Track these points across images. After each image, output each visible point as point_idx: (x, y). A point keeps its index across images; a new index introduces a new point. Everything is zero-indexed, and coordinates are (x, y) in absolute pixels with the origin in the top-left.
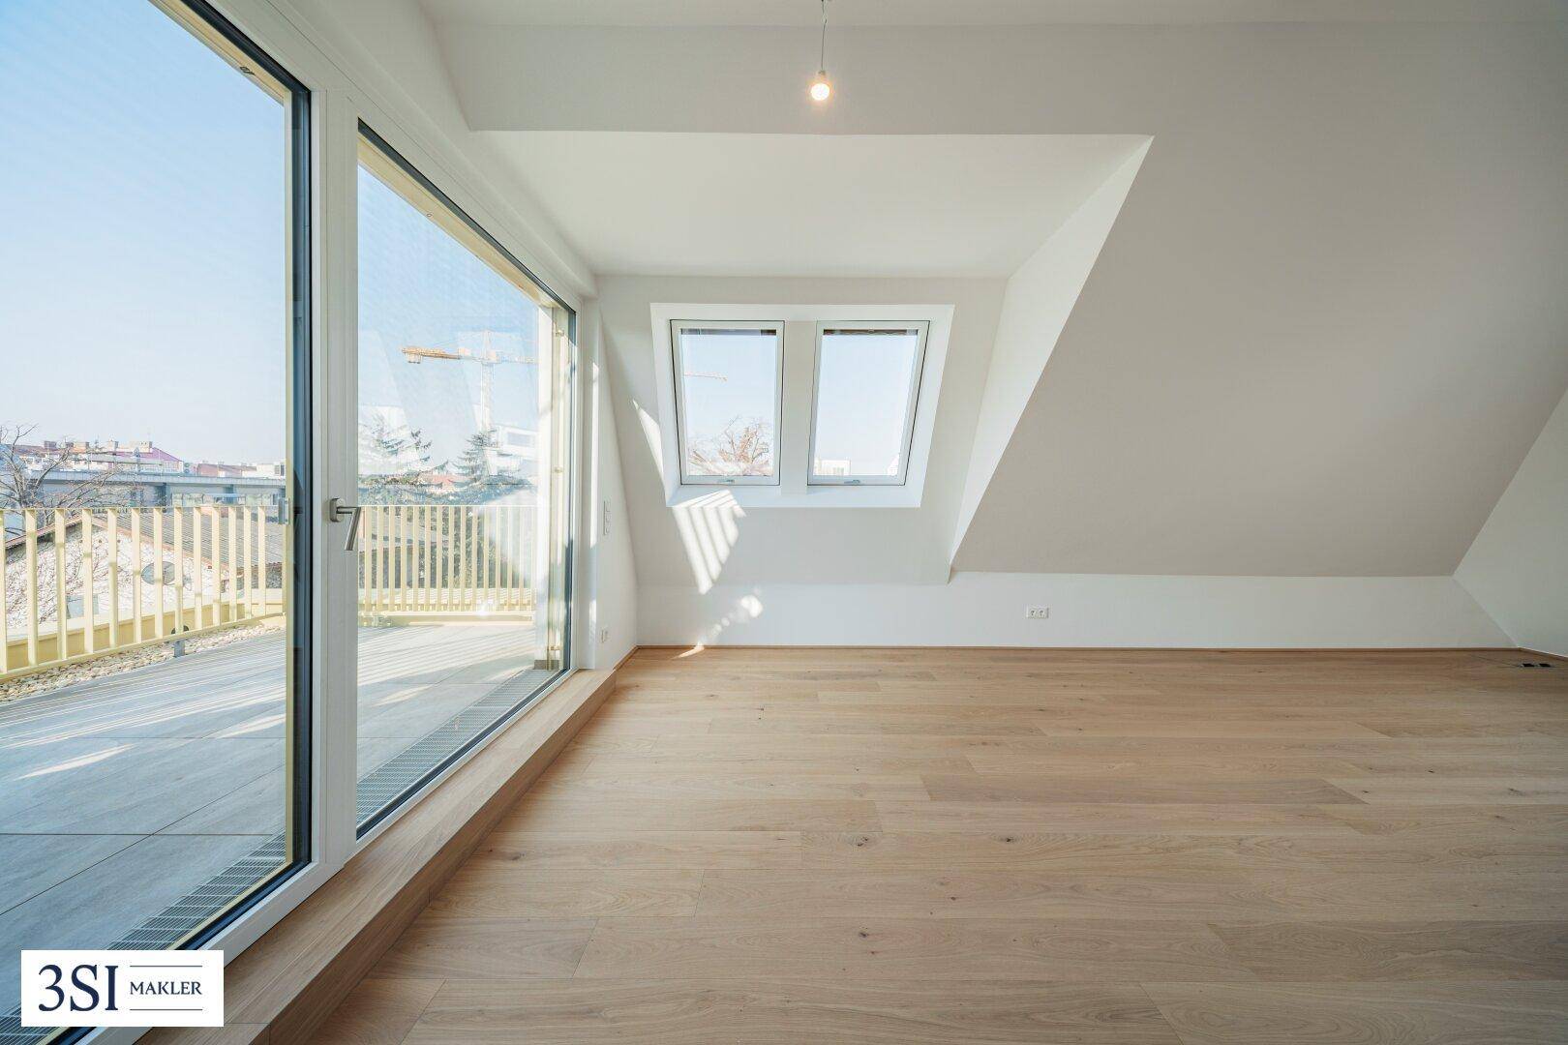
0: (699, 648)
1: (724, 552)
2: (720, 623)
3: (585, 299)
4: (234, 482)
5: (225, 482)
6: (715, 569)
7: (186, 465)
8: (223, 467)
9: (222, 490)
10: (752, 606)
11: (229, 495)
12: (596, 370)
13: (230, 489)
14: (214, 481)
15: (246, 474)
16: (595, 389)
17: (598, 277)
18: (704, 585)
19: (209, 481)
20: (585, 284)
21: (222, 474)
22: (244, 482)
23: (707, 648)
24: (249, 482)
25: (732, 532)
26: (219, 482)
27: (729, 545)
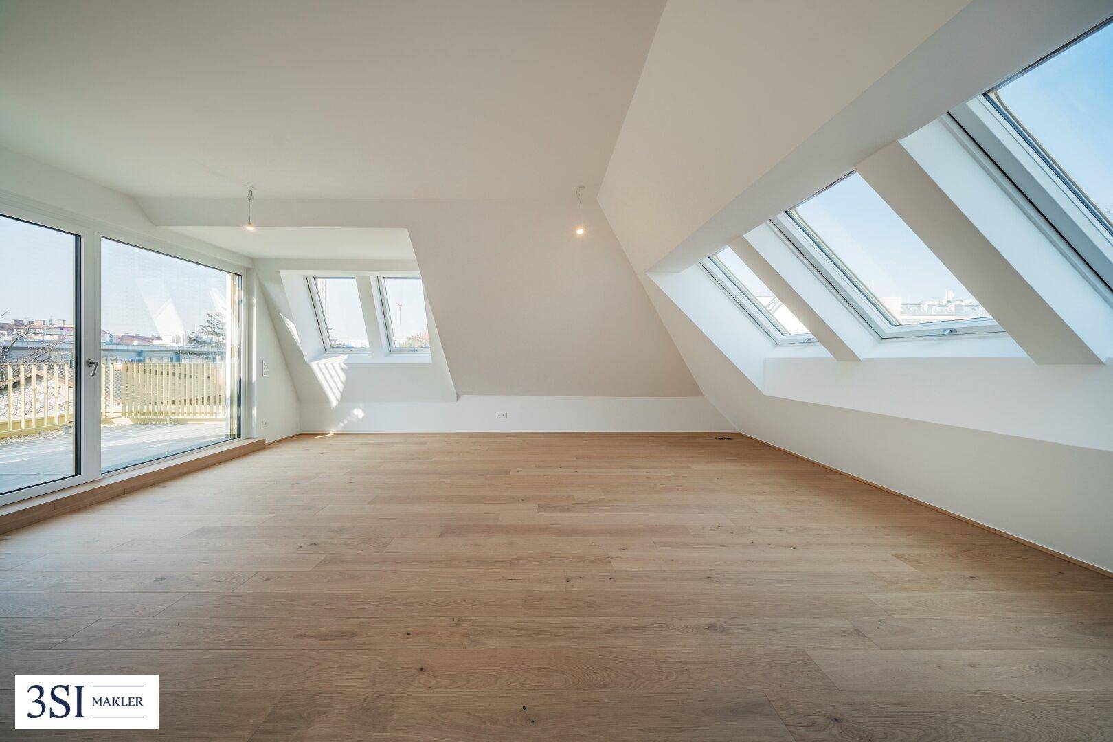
0: (331, 434)
1: (341, 386)
2: (343, 422)
3: (248, 270)
4: (143, 348)
5: (136, 348)
6: (338, 395)
7: (111, 336)
8: (137, 338)
9: (134, 353)
10: (359, 413)
11: (139, 357)
12: (254, 301)
13: (140, 353)
14: (129, 348)
15: (155, 342)
16: (254, 310)
17: (252, 259)
18: (334, 403)
19: (126, 348)
20: (245, 264)
21: (136, 343)
22: (153, 348)
23: (335, 434)
24: (156, 349)
25: (343, 376)
26: (133, 348)
27: (343, 383)
